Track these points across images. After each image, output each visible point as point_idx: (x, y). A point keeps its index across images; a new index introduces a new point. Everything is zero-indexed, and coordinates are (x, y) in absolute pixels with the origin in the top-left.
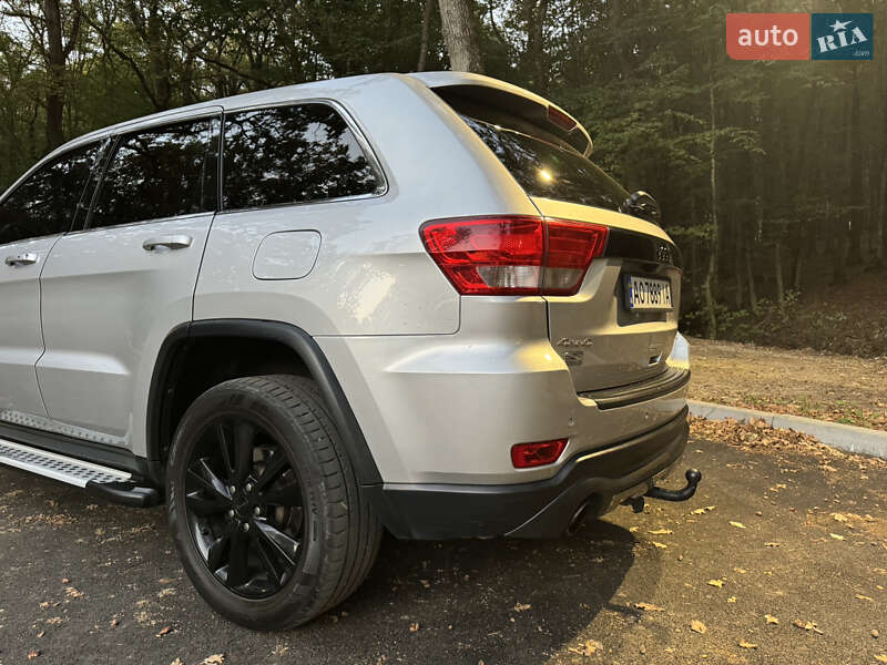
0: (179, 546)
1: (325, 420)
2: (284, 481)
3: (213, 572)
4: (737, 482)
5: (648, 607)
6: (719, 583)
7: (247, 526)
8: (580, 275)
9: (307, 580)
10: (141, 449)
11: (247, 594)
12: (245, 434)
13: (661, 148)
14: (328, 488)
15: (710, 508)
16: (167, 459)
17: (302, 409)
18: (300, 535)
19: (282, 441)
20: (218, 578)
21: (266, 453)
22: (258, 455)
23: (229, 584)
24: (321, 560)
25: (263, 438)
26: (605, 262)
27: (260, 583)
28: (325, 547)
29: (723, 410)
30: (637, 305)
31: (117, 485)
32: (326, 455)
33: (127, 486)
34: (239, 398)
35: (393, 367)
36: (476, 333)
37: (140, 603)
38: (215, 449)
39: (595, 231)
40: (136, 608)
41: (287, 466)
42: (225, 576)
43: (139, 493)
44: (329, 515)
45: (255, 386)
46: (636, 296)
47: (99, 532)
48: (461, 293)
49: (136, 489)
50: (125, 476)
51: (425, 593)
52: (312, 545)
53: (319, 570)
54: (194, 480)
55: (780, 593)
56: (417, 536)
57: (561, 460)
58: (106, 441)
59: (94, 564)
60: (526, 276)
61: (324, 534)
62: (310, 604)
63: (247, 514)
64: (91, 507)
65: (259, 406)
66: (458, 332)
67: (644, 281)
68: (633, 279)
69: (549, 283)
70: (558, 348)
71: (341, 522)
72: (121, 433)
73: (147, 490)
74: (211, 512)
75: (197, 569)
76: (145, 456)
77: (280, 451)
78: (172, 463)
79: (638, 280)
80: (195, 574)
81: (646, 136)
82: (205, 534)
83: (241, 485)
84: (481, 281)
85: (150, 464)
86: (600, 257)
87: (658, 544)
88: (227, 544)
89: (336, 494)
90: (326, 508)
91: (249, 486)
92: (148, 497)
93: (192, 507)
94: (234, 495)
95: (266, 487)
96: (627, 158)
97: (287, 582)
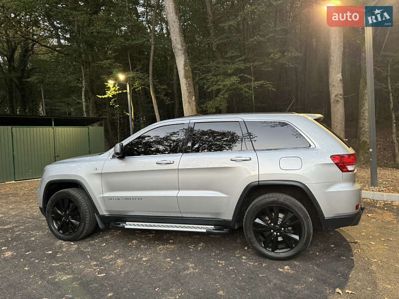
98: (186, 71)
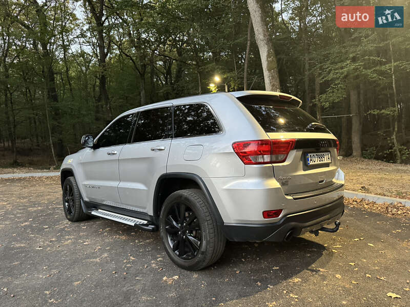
0: (163, 243)
1: (206, 204)
2: (195, 222)
3: (174, 252)
4: (379, 229)
5: (321, 270)
6: (353, 264)
7: (184, 237)
8: (286, 156)
9: (203, 253)
10: (151, 213)
11: (184, 259)
12: (183, 208)
13: (363, 74)
14: (208, 225)
15: (362, 239)
16: (159, 216)
17: (200, 200)
18: (200, 240)
19: (194, 210)
20: (176, 254)
21: (189, 214)
22: (187, 214)
23: (179, 256)
24: (207, 247)
25: (188, 209)
26: (295, 150)
27: (188, 256)
28: (208, 243)
29: (384, 199)
30: (311, 163)
31: (143, 225)
32: (207, 214)
33: (147, 225)
34: (181, 196)
35: (226, 187)
36: (250, 176)
37: (152, 262)
38: (174, 212)
39: (291, 141)
40: (151, 263)
41: (196, 218)
42: (178, 253)
43: (151, 227)
44: (209, 233)
45: (185, 193)
46: (311, 160)
47: (136, 241)
48: (245, 164)
49: (150, 226)
50: (146, 222)
51: (243, 263)
52: (204, 242)
53: (206, 250)
54: (168, 223)
55: (377, 268)
56: (236, 240)
57: (280, 216)
58: (139, 211)
59: (137, 251)
60: (267, 158)
61: (207, 239)
62: (204, 261)
63: (184, 233)
64: (133, 233)
65: (187, 199)
66: (245, 176)
67: (315, 154)
68: (309, 155)
69: (274, 159)
70: (278, 180)
71: (212, 235)
72: (145, 208)
73: (153, 226)
74: (173, 233)
75: (170, 251)
76: (152, 215)
77: (193, 213)
78: (161, 217)
79: (312, 154)
80: (168, 252)
81: (356, 69)
82: (171, 240)
83: (182, 224)
84: (251, 161)
85: (154, 218)
86: (293, 149)
87: (334, 251)
88: (179, 242)
89: (211, 226)
90: (207, 231)
91: (185, 224)
92: (153, 228)
93: (168, 231)
94: (180, 227)
95: (190, 224)
96: (347, 80)
97: (197, 255)
98: (269, 63)
